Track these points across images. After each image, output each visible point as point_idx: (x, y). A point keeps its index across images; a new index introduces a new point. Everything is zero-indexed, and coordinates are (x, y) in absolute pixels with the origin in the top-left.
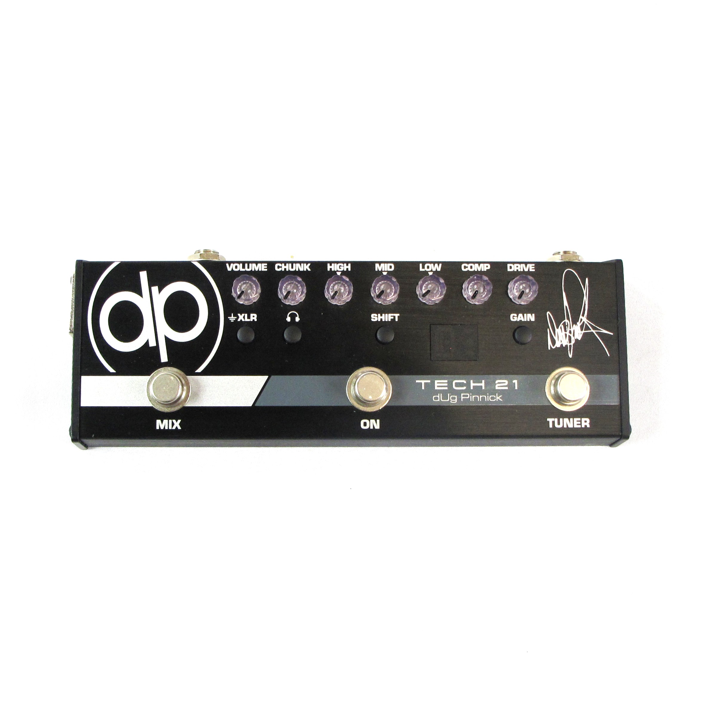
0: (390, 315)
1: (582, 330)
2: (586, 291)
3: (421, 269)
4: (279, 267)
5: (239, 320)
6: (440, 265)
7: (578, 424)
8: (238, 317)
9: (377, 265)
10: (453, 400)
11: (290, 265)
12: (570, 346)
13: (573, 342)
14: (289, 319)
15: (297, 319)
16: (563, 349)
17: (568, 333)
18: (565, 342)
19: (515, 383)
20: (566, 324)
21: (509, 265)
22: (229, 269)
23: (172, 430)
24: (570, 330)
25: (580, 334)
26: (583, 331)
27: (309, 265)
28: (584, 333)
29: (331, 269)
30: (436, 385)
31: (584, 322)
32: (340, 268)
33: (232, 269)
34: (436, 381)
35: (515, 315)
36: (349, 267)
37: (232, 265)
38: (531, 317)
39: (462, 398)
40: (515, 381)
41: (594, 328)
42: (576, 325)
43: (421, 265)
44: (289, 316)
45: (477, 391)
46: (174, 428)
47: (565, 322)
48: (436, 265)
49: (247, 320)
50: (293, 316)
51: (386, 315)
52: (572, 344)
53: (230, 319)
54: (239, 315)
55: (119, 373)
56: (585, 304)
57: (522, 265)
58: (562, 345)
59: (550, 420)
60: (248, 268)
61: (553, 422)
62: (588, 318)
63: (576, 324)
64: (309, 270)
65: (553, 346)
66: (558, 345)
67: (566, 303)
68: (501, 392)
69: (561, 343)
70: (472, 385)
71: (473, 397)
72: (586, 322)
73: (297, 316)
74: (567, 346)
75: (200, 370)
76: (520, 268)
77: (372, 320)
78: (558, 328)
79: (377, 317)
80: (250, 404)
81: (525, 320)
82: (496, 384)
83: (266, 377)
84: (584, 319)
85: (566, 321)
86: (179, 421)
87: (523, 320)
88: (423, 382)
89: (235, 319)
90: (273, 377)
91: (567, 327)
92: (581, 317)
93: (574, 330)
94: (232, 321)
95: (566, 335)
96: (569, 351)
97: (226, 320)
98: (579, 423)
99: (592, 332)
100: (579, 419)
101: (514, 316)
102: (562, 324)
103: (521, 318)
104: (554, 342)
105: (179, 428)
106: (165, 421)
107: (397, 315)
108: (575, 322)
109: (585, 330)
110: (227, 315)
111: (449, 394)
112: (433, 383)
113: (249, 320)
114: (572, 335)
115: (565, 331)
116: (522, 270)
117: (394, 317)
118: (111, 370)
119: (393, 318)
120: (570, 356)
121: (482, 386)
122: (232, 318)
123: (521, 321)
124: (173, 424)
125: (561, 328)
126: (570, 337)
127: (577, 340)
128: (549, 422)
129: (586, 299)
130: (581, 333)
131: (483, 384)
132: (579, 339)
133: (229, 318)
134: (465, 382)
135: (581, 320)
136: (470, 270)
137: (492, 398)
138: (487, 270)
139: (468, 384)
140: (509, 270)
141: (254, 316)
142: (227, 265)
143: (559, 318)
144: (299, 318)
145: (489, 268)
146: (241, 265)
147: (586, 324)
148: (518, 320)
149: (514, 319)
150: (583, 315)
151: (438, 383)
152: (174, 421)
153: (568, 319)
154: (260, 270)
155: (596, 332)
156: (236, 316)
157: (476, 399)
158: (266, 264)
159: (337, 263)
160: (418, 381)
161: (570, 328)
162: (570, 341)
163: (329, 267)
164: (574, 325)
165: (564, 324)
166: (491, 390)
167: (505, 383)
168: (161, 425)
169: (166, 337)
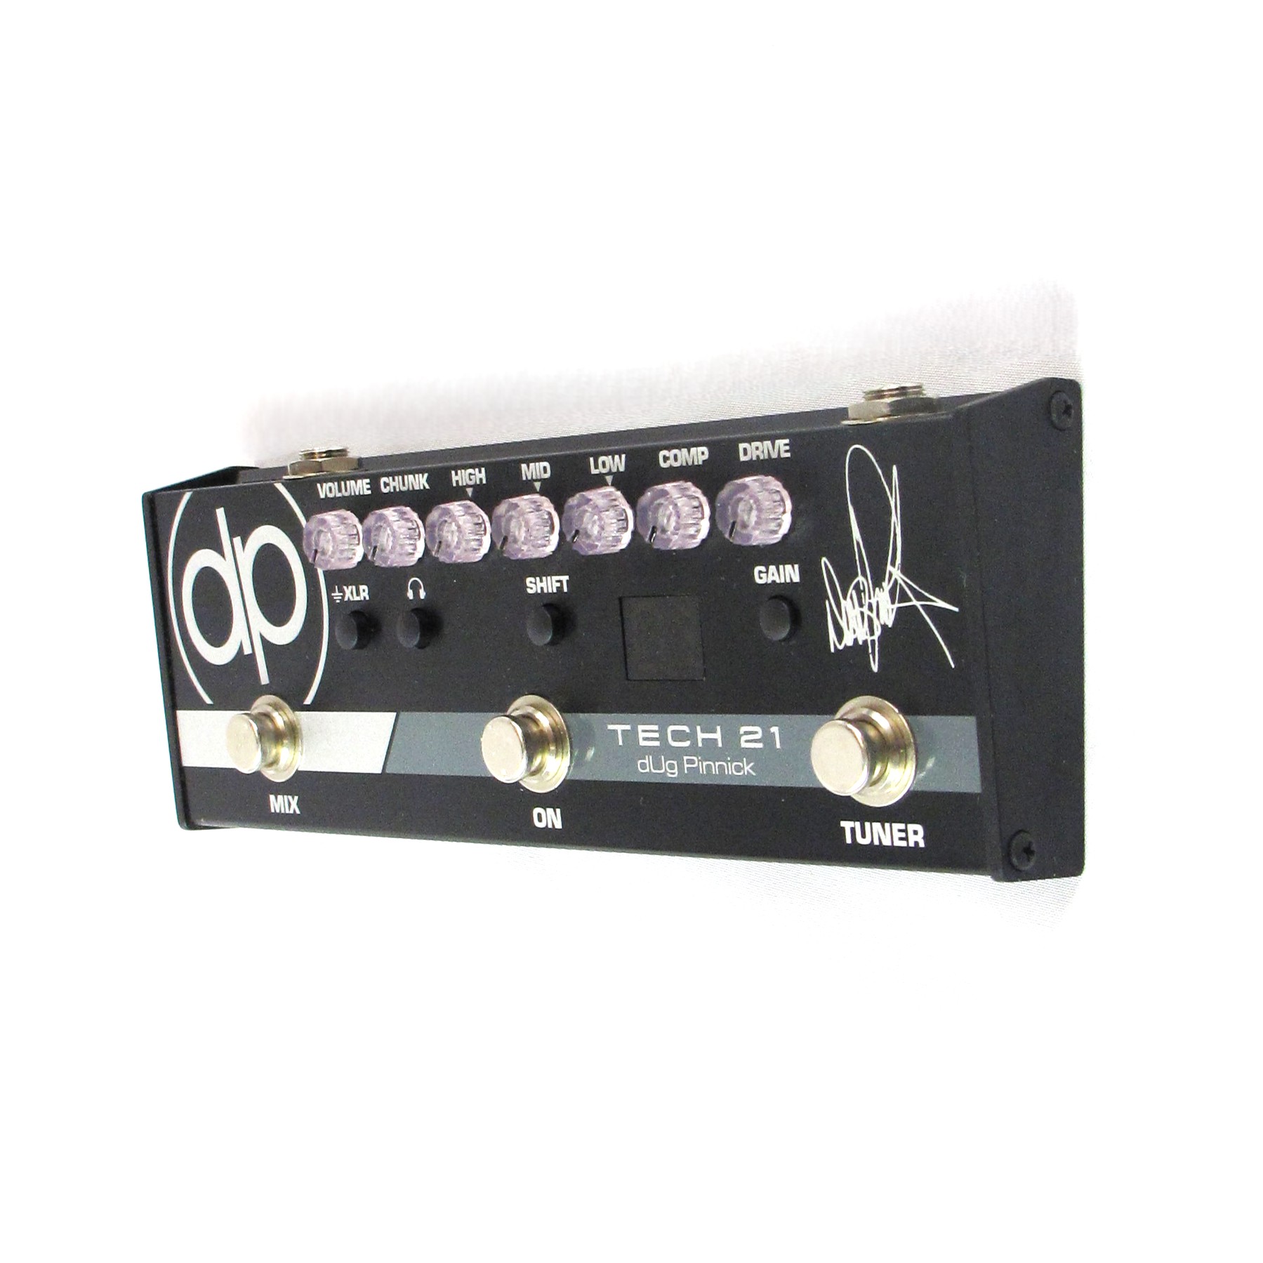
0: (555, 578)
1: (893, 602)
2: (894, 501)
3: (594, 471)
4: (386, 485)
5: (346, 599)
6: (623, 456)
7: (901, 839)
8: (344, 593)
9: (524, 466)
10: (670, 772)
11: (400, 477)
12: (873, 641)
13: (878, 632)
14: (410, 594)
15: (422, 594)
16: (859, 650)
17: (865, 609)
18: (862, 635)
19: (774, 734)
20: (862, 588)
21: (742, 446)
22: (322, 496)
23: (290, 814)
24: (870, 601)
25: (890, 611)
26: (897, 605)
27: (426, 475)
28: (899, 609)
29: (457, 482)
30: (641, 735)
31: (896, 581)
32: (471, 480)
33: (326, 495)
34: (641, 728)
35: (763, 568)
36: (484, 475)
37: (324, 484)
38: (790, 573)
39: (686, 766)
40: (775, 730)
41: (919, 597)
42: (881, 590)
43: (592, 459)
44: (411, 588)
45: (709, 751)
46: (292, 811)
47: (858, 582)
48: (617, 457)
49: (356, 598)
50: (415, 587)
51: (549, 578)
52: (876, 637)
53: (335, 598)
54: (345, 588)
55: (216, 704)
56: (895, 535)
57: (765, 443)
58: (856, 640)
59: (846, 825)
60: (346, 489)
61: (853, 830)
62: (905, 570)
63: (881, 587)
64: (427, 487)
65: (840, 644)
66: (848, 641)
67: (856, 535)
68: (750, 754)
69: (854, 637)
70: (701, 736)
71: (704, 764)
72: (900, 581)
73: (421, 587)
74: (865, 642)
76: (763, 452)
77: (529, 591)
78: (845, 598)
79: (535, 583)
80: (379, 769)
81: (783, 581)
82: (742, 735)
83: (394, 715)
84: (895, 572)
85: (860, 578)
86: (296, 798)
87: (778, 581)
88: (619, 728)
89: (340, 598)
90: (402, 715)
91: (863, 594)
92: (889, 568)
93: (878, 602)
94: (338, 601)
95: (862, 613)
96: (871, 657)
97: (330, 599)
98: (903, 835)
99: (914, 606)
100: (902, 826)
101: (760, 572)
102: (854, 588)
103: (773, 575)
104: (840, 634)
105: (298, 811)
106: (280, 798)
107: (565, 578)
108: (877, 583)
109: (899, 602)
110: (329, 590)
111: (663, 758)
112: (634, 731)
113: (358, 599)
114: (874, 615)
115: (861, 605)
116: (766, 457)
117: (562, 582)
118: (208, 701)
119: (558, 585)
120: (875, 668)
121: (716, 740)
122: (337, 595)
123: (774, 582)
124: (290, 804)
125: (851, 598)
126: (870, 620)
127: (884, 627)
128: (843, 828)
129: (896, 520)
130: (892, 610)
131: (717, 735)
132: (890, 624)
133: (333, 594)
134: (687, 729)
135: (891, 575)
136: (675, 465)
137: (739, 768)
138: (704, 461)
139: (693, 736)
140: (743, 458)
141: (364, 591)
142: (319, 485)
143: (846, 574)
144: (424, 590)
145: (706, 457)
146: (336, 483)
147: (900, 585)
148: (769, 582)
149: (761, 578)
150: (893, 564)
151: (643, 731)
152: (290, 798)
153: (864, 574)
154: (361, 493)
155: (922, 606)
156: (341, 590)
157: (708, 767)
158: (368, 481)
159: (465, 467)
160: (611, 727)
161: (870, 598)
162: (872, 633)
163: (454, 478)
164: (877, 589)
165: (857, 587)
166: (733, 748)
167: (756, 733)
168: (276, 804)
169: (261, 634)
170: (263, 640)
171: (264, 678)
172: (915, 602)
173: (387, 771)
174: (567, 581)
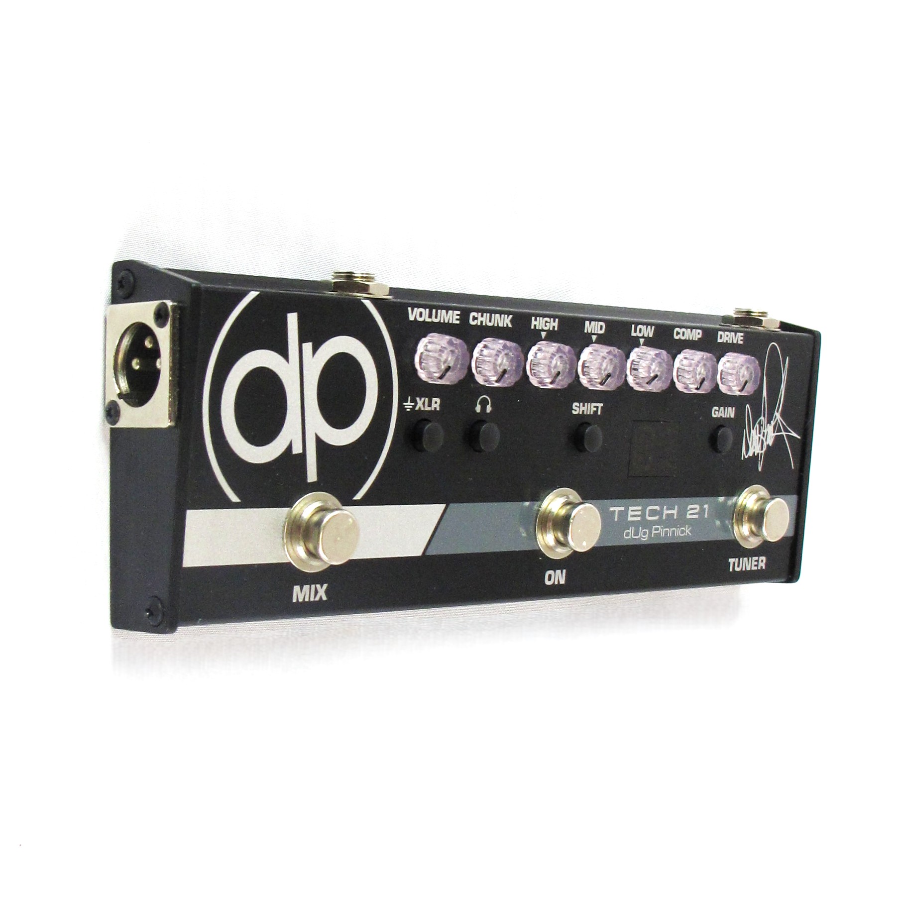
0: (593, 405)
1: (774, 433)
2: (784, 376)
3: (633, 334)
4: (475, 318)
5: (417, 408)
6: (653, 327)
7: (755, 566)
8: (416, 403)
9: (587, 323)
10: (644, 537)
11: (488, 314)
12: (762, 454)
13: (764, 449)
14: (478, 409)
15: (489, 409)
16: (755, 458)
17: (761, 436)
18: (758, 449)
19: (705, 509)
20: (762, 423)
21: (720, 333)
22: (412, 318)
23: (314, 602)
24: (764, 431)
27: (511, 316)
28: (775, 437)
29: (535, 326)
30: (630, 513)
31: (777, 421)
32: (546, 326)
33: (415, 318)
34: (631, 508)
35: (717, 408)
36: (556, 324)
37: (416, 309)
38: (731, 413)
39: (654, 532)
40: (706, 506)
41: (786, 430)
42: (770, 425)
43: (633, 326)
44: (479, 404)
45: (670, 522)
46: (317, 599)
47: (761, 420)
48: (649, 327)
49: (427, 409)
50: (484, 403)
51: (589, 404)
52: (763, 452)
53: (406, 407)
54: (418, 399)
55: (245, 504)
56: (781, 395)
57: (732, 333)
58: (754, 453)
59: (731, 560)
60: (436, 317)
61: (734, 563)
62: (782, 415)
63: (770, 423)
64: (510, 326)
65: (746, 455)
66: (750, 454)
67: (765, 394)
68: (691, 522)
69: (753, 451)
70: (666, 512)
71: (664, 530)
72: (779, 421)
73: (489, 404)
74: (758, 454)
75: (358, 496)
76: (730, 338)
77: (574, 412)
78: (753, 428)
79: (579, 407)
80: (418, 553)
81: (725, 416)
82: (689, 510)
83: (443, 506)
84: (777, 415)
85: (762, 418)
86: (325, 586)
87: (723, 416)
88: (617, 509)
89: (411, 407)
90: (451, 505)
91: (761, 427)
92: (776, 413)
93: (767, 432)
94: (408, 410)
95: (759, 438)
96: (759, 462)
97: (401, 407)
98: (756, 563)
99: (783, 435)
100: (756, 558)
101: (716, 410)
102: (758, 423)
103: (722, 412)
104: (747, 450)
105: (324, 598)
106: (306, 587)
107: (600, 405)
108: (769, 421)
109: (776, 432)
110: (402, 399)
111: (640, 528)
112: (626, 511)
113: (429, 409)
114: (764, 439)
115: (760, 433)
116: (731, 342)
117: (597, 407)
118: (234, 498)
119: (595, 409)
120: (760, 469)
121: (673, 514)
122: (408, 405)
123: (721, 416)
124: (316, 592)
125: (756, 429)
126: (762, 441)
127: (768, 446)
128: (730, 563)
129: (783, 387)
130: (773, 436)
131: (675, 512)
132: (770, 445)
133: (405, 404)
134: (657, 508)
135: (776, 417)
136: (683, 338)
137: (683, 532)
138: (699, 339)
139: (660, 513)
140: (719, 339)
141: (436, 403)
142: (410, 309)
143: (756, 415)
144: (491, 406)
145: (700, 336)
146: (427, 310)
147: (779, 423)
148: (719, 416)
149: (715, 414)
150: (778, 411)
151: (632, 511)
152: (318, 586)
153: (764, 416)
154: (451, 322)
155: (786, 435)
156: (414, 400)
157: (666, 532)
158: (459, 313)
159: (544, 316)
160: (612, 509)
161: (764, 429)
162: (762, 449)
163: (533, 323)
164: (768, 424)
165: (760, 423)
166: (682, 520)
167: (695, 509)
168: (300, 594)
169: (316, 435)
170: (319, 441)
171: (312, 476)
172: (783, 433)
173: (427, 554)
174: (602, 407)
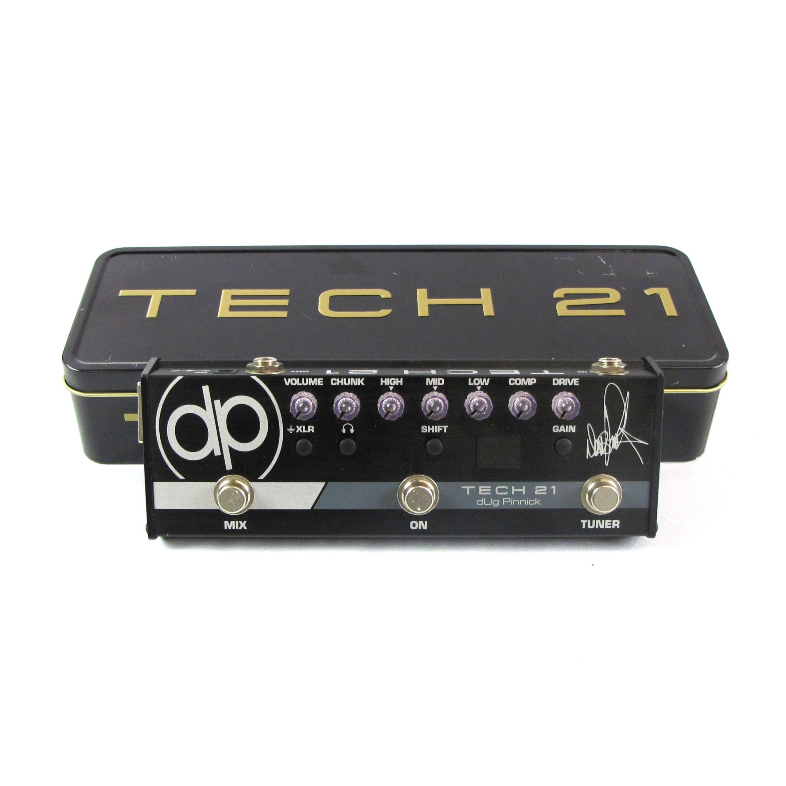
0: (439, 427)
1: (619, 440)
2: (626, 404)
3: (470, 384)
4: (334, 382)
5: (297, 431)
6: (488, 379)
7: (609, 525)
8: (296, 429)
9: (428, 380)
10: (495, 504)
11: (345, 379)
12: (607, 455)
13: (610, 451)
14: (344, 431)
15: (352, 431)
16: (601, 458)
17: (606, 444)
18: (603, 452)
19: (553, 489)
20: (605, 435)
21: (554, 380)
22: (287, 384)
23: (238, 530)
24: (609, 440)
25: (617, 444)
26: (621, 442)
27: (363, 379)
28: (621, 443)
29: (384, 383)
30: (480, 490)
31: (622, 433)
32: (393, 383)
33: (290, 384)
34: (480, 488)
35: (558, 427)
36: (401, 382)
37: (289, 379)
38: (572, 429)
39: (504, 502)
40: (554, 487)
41: (631, 439)
42: (614, 436)
43: (470, 380)
44: (344, 428)
45: (518, 495)
46: (241, 528)
47: (604, 433)
48: (485, 379)
49: (304, 431)
50: (348, 428)
51: (436, 427)
52: (609, 453)
53: (289, 431)
54: (297, 427)
55: (187, 480)
56: (624, 417)
57: (566, 379)
58: (599, 454)
59: (584, 522)
60: (305, 382)
61: (586, 524)
62: (626, 429)
63: (614, 435)
64: (363, 384)
65: (592, 455)
66: (596, 454)
67: (606, 416)
68: (539, 497)
69: (599, 453)
70: (514, 490)
71: (514, 501)
72: (623, 433)
73: (351, 428)
74: (604, 455)
75: (262, 477)
76: (565, 383)
77: (422, 431)
78: (597, 438)
79: (427, 428)
80: (309, 507)
81: (567, 431)
82: (536, 489)
83: (324, 483)
84: (622, 430)
85: (605, 432)
86: (245, 522)
87: (564, 431)
88: (468, 488)
89: (293, 431)
90: (329, 483)
91: (605, 438)
92: (619, 428)
93: (612, 441)
94: (291, 432)
95: (604, 445)
96: (606, 461)
97: (285, 431)
99: (629, 443)
100: (610, 521)
101: (556, 428)
102: (602, 435)
103: (562, 429)
104: (592, 451)
105: (245, 528)
106: (233, 522)
107: (445, 427)
108: (613, 433)
109: (622, 441)
110: (286, 427)
111: (491, 499)
112: (477, 489)
113: (306, 431)
114: (609, 445)
115: (604, 441)
116: (566, 384)
117: (443, 429)
118: (181, 477)
119: (441, 429)
120: (607, 465)
121: (522, 492)
122: (291, 430)
123: (562, 432)
124: (239, 525)
125: (600, 439)
126: (607, 447)
127: (614, 450)
128: (582, 523)
129: (625, 412)
130: (618, 443)
131: (523, 490)
132: (616, 448)
133: (288, 429)
134: (507, 488)
135: (620, 431)
136: (517, 384)
137: (532, 502)
138: (533, 384)
139: (510, 490)
140: (554, 384)
141: (311, 428)
142: (285, 379)
143: (599, 429)
144: (354, 429)
145: (535, 382)
146: (298, 379)
147: (624, 435)
148: (560, 431)
149: (556, 430)
150: (622, 427)
151: (482, 489)
152: (241, 522)
153: (607, 430)
154: (316, 384)
155: (632, 443)
156: (294, 427)
157: (516, 503)
158: (322, 379)
159: (390, 377)
160: (463, 487)
161: (608, 439)
162: (607, 451)
163: (382, 381)
164: (612, 436)
165: (603, 435)
166: (531, 495)
167: (544, 489)
168: (228, 525)
169: (229, 447)
170: (231, 449)
171: (229, 465)
172: (629, 441)
173: (315, 508)
174: (447, 428)
